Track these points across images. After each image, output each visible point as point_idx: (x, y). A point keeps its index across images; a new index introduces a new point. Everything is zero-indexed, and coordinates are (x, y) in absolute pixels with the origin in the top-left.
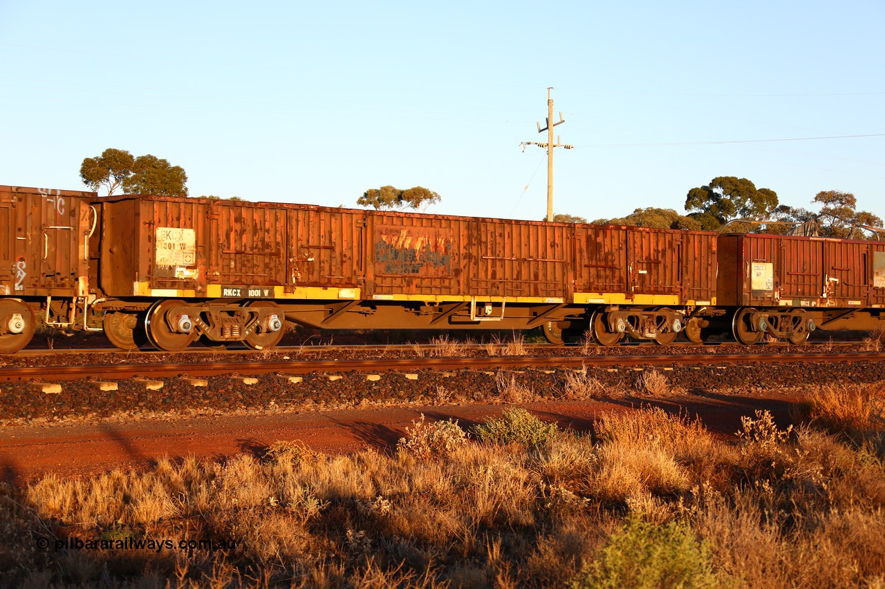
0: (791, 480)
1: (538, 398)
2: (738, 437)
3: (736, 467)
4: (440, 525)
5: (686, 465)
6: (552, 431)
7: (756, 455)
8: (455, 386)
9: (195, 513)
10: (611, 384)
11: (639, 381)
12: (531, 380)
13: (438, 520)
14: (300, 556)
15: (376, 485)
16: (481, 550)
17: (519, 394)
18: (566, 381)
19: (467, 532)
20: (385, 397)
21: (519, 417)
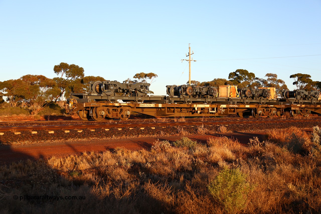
0: (264, 157)
1: (190, 134)
2: (249, 145)
3: (248, 153)
4: (165, 170)
5: (234, 153)
6: (195, 144)
7: (254, 150)
8: (166, 131)
9: (95, 168)
10: (210, 130)
11: (218, 129)
12: (187, 129)
13: (165, 169)
14: (126, 179)
15: (146, 159)
16: (177, 178)
17: (184, 133)
18: (198, 129)
19: (173, 172)
20: (146, 134)
21: (186, 140)
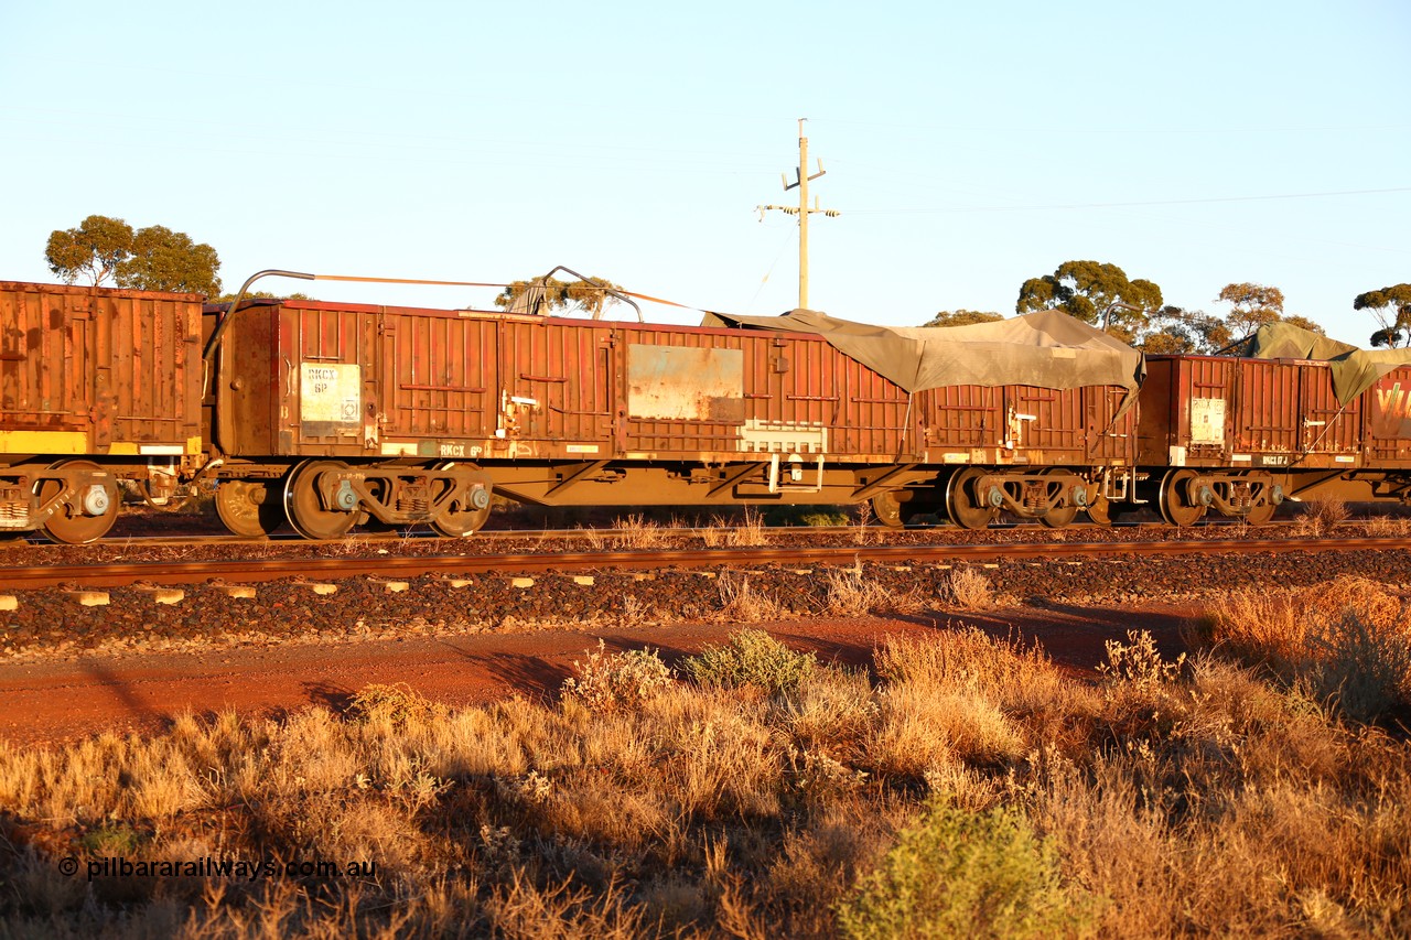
0: (1183, 740)
1: (785, 613)
2: (1101, 673)
3: (1097, 720)
4: (629, 816)
5: (1019, 718)
6: (807, 666)
7: (1128, 701)
8: (652, 595)
10: (900, 591)
11: (944, 585)
12: (774, 586)
13: (627, 809)
14: (405, 868)
15: (528, 754)
16: (695, 855)
17: (754, 607)
18: (829, 586)
19: (673, 827)
20: (542, 614)
21: (756, 645)
